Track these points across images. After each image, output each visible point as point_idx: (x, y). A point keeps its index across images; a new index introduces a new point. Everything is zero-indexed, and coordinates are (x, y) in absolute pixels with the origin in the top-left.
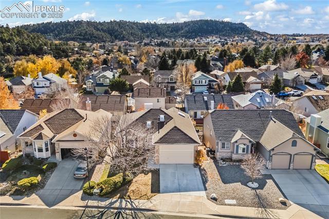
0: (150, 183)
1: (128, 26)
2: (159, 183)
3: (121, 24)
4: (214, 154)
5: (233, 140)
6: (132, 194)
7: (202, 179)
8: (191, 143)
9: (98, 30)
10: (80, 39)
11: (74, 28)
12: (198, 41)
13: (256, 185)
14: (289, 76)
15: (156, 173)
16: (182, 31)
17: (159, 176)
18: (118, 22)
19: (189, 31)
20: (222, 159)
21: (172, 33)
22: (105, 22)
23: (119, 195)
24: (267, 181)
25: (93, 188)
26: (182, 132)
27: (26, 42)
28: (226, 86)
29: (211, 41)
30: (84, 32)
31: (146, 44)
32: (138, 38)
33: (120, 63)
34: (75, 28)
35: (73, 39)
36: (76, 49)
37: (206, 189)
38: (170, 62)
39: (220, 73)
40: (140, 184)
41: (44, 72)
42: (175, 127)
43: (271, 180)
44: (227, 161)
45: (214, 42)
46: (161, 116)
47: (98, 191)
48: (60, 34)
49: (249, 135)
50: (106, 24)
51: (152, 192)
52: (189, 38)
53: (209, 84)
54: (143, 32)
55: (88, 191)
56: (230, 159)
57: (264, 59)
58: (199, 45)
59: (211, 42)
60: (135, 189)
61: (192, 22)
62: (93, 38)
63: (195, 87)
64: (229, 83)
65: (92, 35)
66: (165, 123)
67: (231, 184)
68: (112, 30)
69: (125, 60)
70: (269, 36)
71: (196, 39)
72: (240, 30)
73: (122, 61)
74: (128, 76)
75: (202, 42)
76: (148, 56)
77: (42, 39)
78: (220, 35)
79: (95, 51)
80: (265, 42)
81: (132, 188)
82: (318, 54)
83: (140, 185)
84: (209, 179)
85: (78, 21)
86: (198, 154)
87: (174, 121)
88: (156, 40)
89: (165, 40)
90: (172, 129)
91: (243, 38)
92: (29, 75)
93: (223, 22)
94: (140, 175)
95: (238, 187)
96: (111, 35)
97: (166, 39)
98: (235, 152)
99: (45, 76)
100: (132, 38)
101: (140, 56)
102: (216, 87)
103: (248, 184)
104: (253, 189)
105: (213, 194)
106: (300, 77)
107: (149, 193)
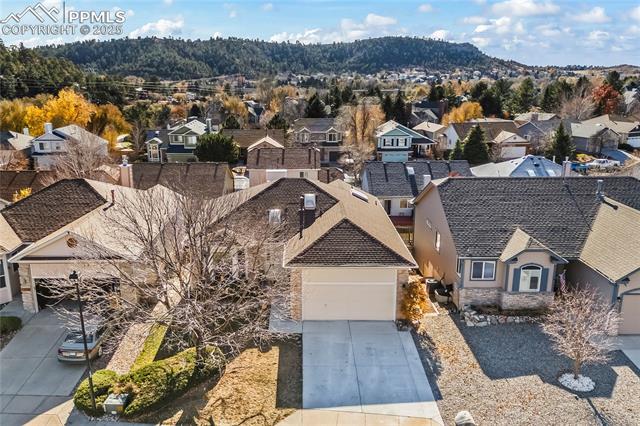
0: (274, 376)
1: (244, 48)
2: (301, 377)
3: (232, 45)
4: (448, 295)
5: (506, 256)
6: (219, 411)
7: (425, 364)
8: (391, 263)
9: (186, 55)
10: (150, 72)
11: (138, 51)
12: (382, 78)
13: (586, 384)
14: (584, 130)
15: (292, 348)
16: (352, 60)
17: (301, 355)
18: (225, 41)
19: (365, 57)
20: (473, 307)
21: (331, 63)
22: (199, 40)
23: (181, 412)
24: (615, 369)
25: (104, 391)
26: (365, 234)
27: (36, 74)
28: (450, 151)
29: (409, 78)
30: (158, 59)
31: (280, 83)
32: (265, 72)
33: (226, 112)
34: (141, 51)
35: (137, 73)
36: (140, 89)
37: (438, 396)
38: (328, 109)
39: (433, 128)
40: (245, 380)
41: (57, 122)
42: (346, 221)
43: (627, 368)
44: (489, 313)
45: (413, 81)
46: (306, 195)
47: (119, 402)
48: (110, 63)
49: (549, 241)
50: (202, 45)
51: (279, 404)
52: (366, 72)
53: (414, 148)
54: (275, 60)
55: (89, 402)
56: (496, 308)
57: (522, 103)
58: (385, 85)
59: (408, 81)
60: (231, 396)
61: (370, 41)
62: (174, 72)
63: (384, 153)
64: (458, 143)
65: (173, 66)
66: (317, 214)
67: (512, 381)
68: (213, 57)
69: (236, 107)
70: (521, 70)
71: (379, 75)
72: (465, 56)
73: (229, 109)
74: (238, 131)
75: (392, 80)
76: (284, 101)
77: (70, 69)
78: (425, 67)
79: (177, 94)
80: (514, 79)
81: (221, 391)
82: (634, 91)
83: (245, 384)
84: (445, 363)
85: (147, 39)
86: (408, 292)
87: (342, 206)
88: (299, 77)
89: (318, 75)
90: (338, 226)
91: (472, 72)
92: (26, 130)
93: (430, 42)
94: (247, 353)
95: (535, 390)
96: (212, 66)
97: (320, 74)
98: (510, 288)
99: (59, 130)
100: (252, 72)
101: (267, 101)
102: (428, 152)
103: (561, 380)
104: (581, 395)
105: (461, 413)
106: (609, 132)
107: (271, 410)
